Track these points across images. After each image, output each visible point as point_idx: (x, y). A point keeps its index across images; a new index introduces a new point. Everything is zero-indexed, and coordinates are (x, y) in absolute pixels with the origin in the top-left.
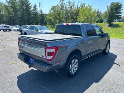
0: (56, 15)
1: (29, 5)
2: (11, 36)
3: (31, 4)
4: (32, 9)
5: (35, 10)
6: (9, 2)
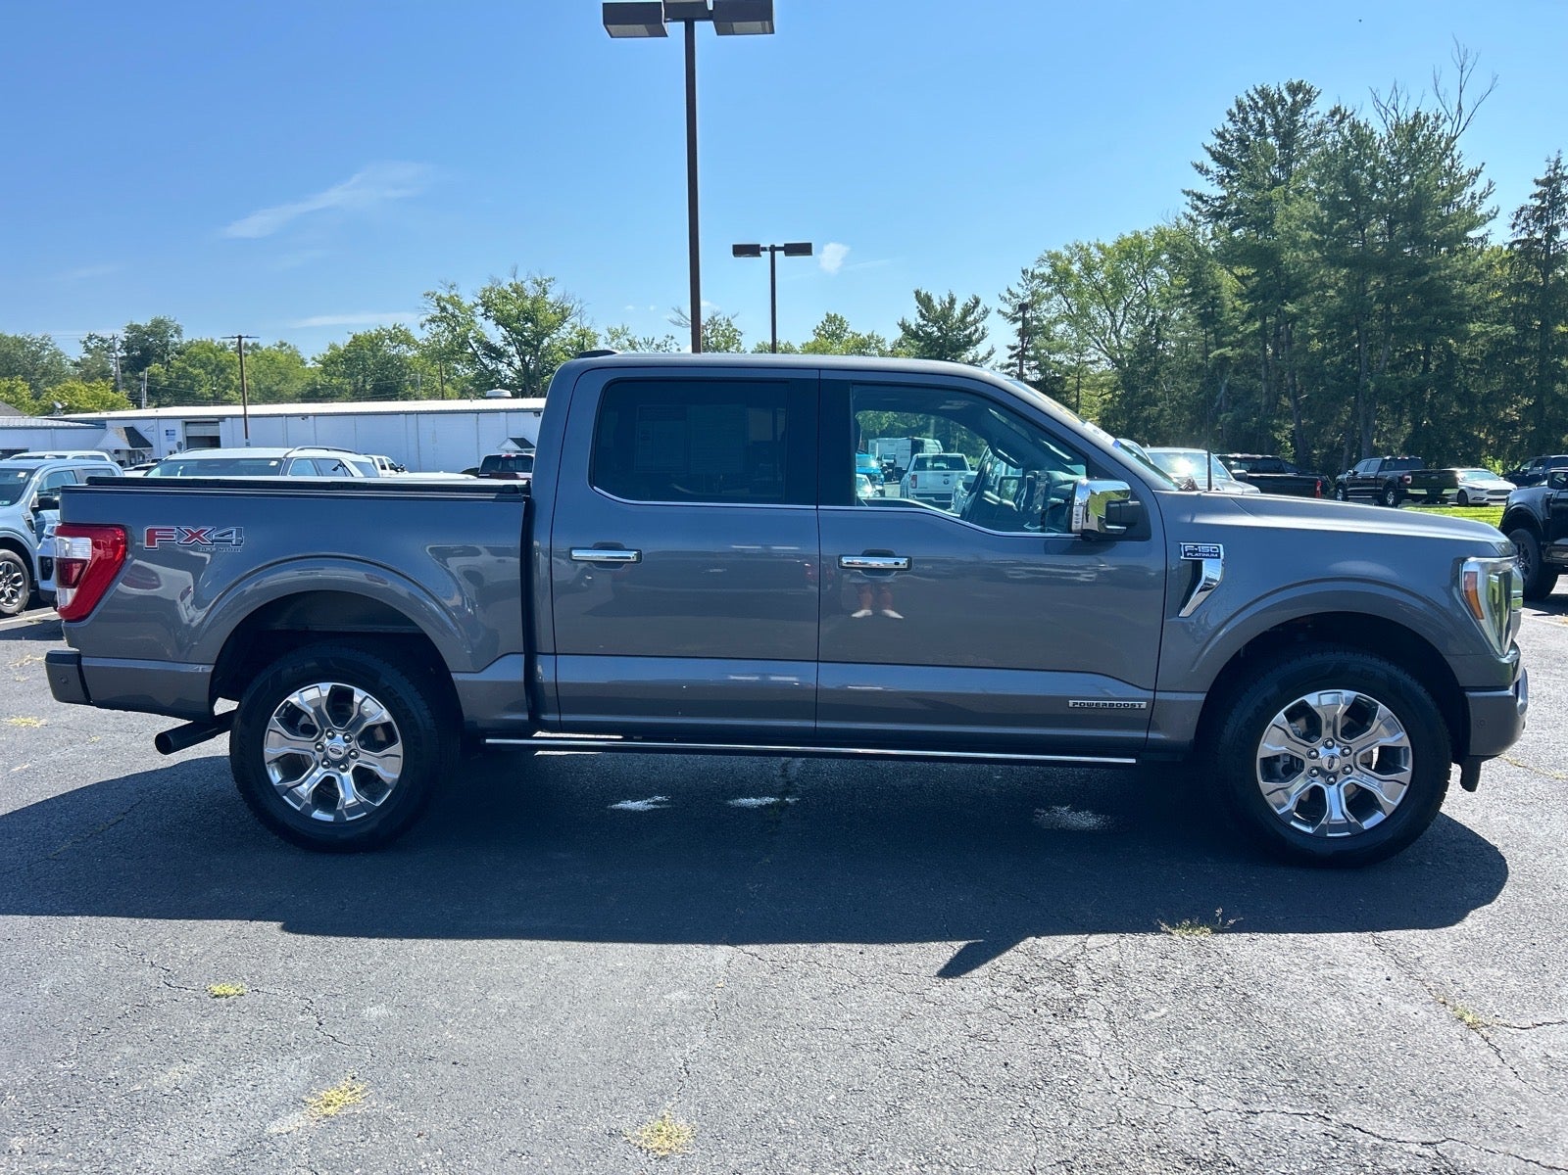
6: (1219, 207)
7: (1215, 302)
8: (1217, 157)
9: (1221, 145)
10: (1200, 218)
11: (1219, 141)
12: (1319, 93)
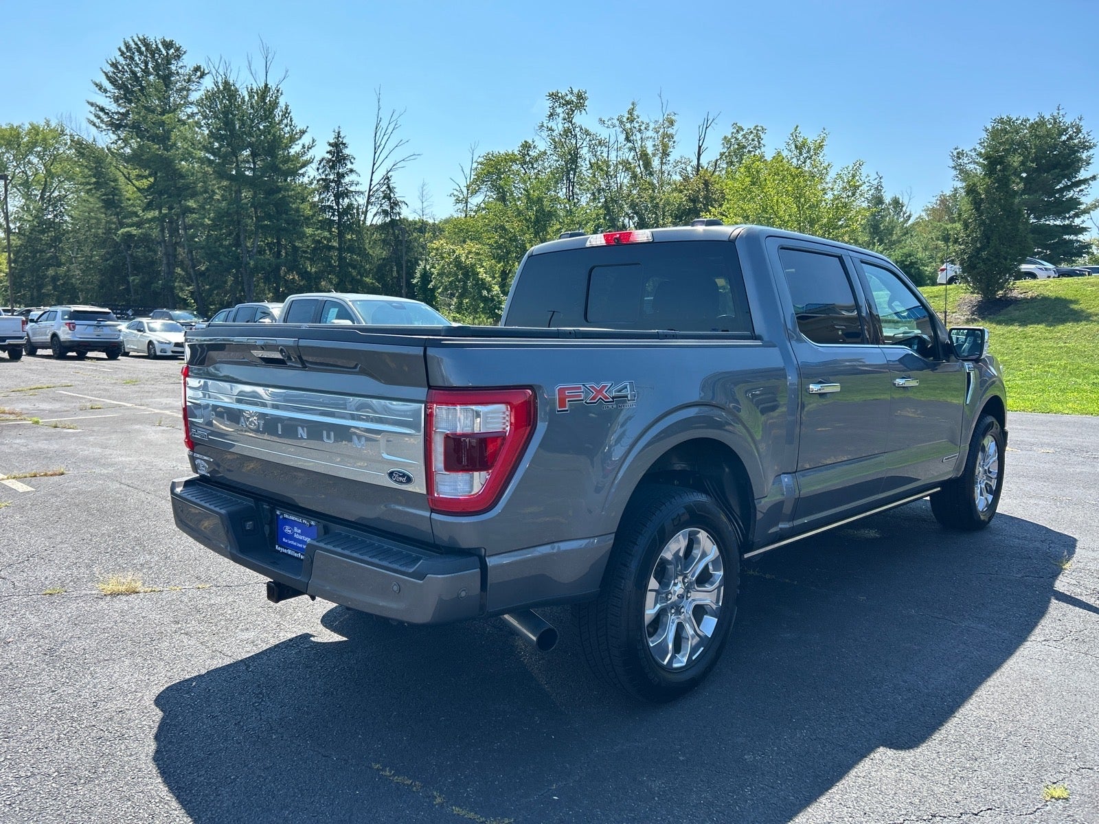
0: (514, 226)
1: (288, 147)
2: (119, 389)
3: (306, 140)
4: (311, 173)
5: (335, 183)
6: (118, 120)
7: (115, 191)
8: (113, 81)
9: (114, 73)
10: (101, 125)
11: (112, 69)
12: (185, 52)
